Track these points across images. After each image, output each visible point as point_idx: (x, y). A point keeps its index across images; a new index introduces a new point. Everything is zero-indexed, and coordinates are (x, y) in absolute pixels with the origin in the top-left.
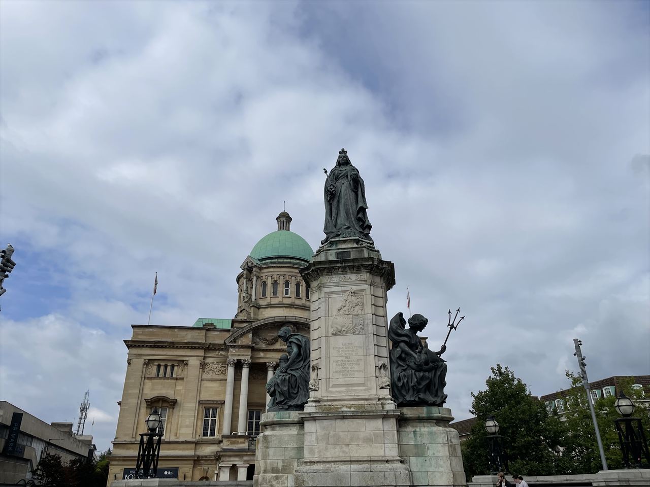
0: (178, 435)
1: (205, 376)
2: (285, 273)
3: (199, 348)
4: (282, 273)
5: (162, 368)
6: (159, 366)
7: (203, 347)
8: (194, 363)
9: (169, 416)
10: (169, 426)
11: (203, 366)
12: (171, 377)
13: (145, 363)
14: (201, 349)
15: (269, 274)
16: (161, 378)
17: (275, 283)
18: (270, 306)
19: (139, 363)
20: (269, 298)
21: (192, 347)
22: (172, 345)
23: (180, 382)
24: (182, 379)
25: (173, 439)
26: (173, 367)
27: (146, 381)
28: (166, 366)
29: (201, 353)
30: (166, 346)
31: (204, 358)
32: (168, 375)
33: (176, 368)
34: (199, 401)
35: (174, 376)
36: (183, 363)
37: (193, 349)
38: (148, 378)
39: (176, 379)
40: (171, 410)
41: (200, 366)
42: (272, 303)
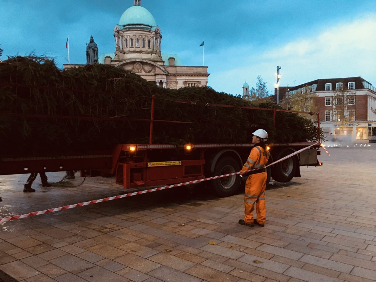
2: (136, 34)
4: (134, 34)
15: (128, 34)
17: (132, 40)
18: (129, 52)
20: (129, 48)
42: (131, 51)
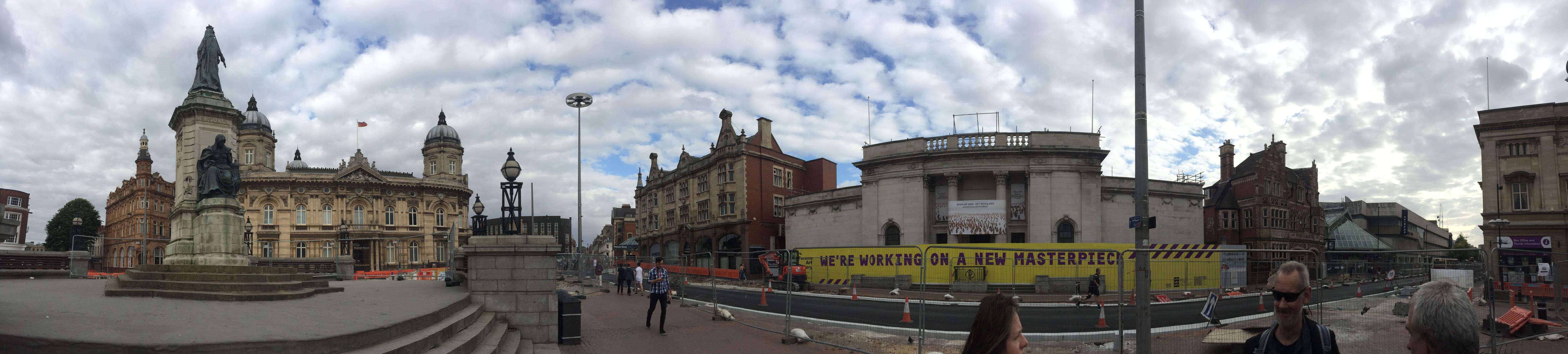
0: (1543, 207)
1: (1560, 150)
3: (1549, 124)
5: (1514, 147)
6: (1511, 146)
7: (1553, 122)
8: (1546, 139)
9: (1529, 190)
10: (1531, 198)
11: (1556, 140)
12: (1525, 155)
13: (1497, 145)
14: (1552, 124)
16: (1514, 157)
19: (1491, 145)
21: (1541, 123)
22: (1522, 124)
23: (1535, 158)
24: (1537, 155)
25: (1538, 210)
26: (1524, 145)
27: (1501, 160)
28: (1518, 146)
29: (1552, 128)
30: (1514, 126)
31: (1556, 132)
32: (1521, 152)
33: (1528, 147)
34: (1559, 174)
35: (1528, 153)
36: (1536, 141)
37: (1543, 125)
38: (1503, 158)
39: (1530, 156)
40: (1531, 184)
41: (1554, 141)
